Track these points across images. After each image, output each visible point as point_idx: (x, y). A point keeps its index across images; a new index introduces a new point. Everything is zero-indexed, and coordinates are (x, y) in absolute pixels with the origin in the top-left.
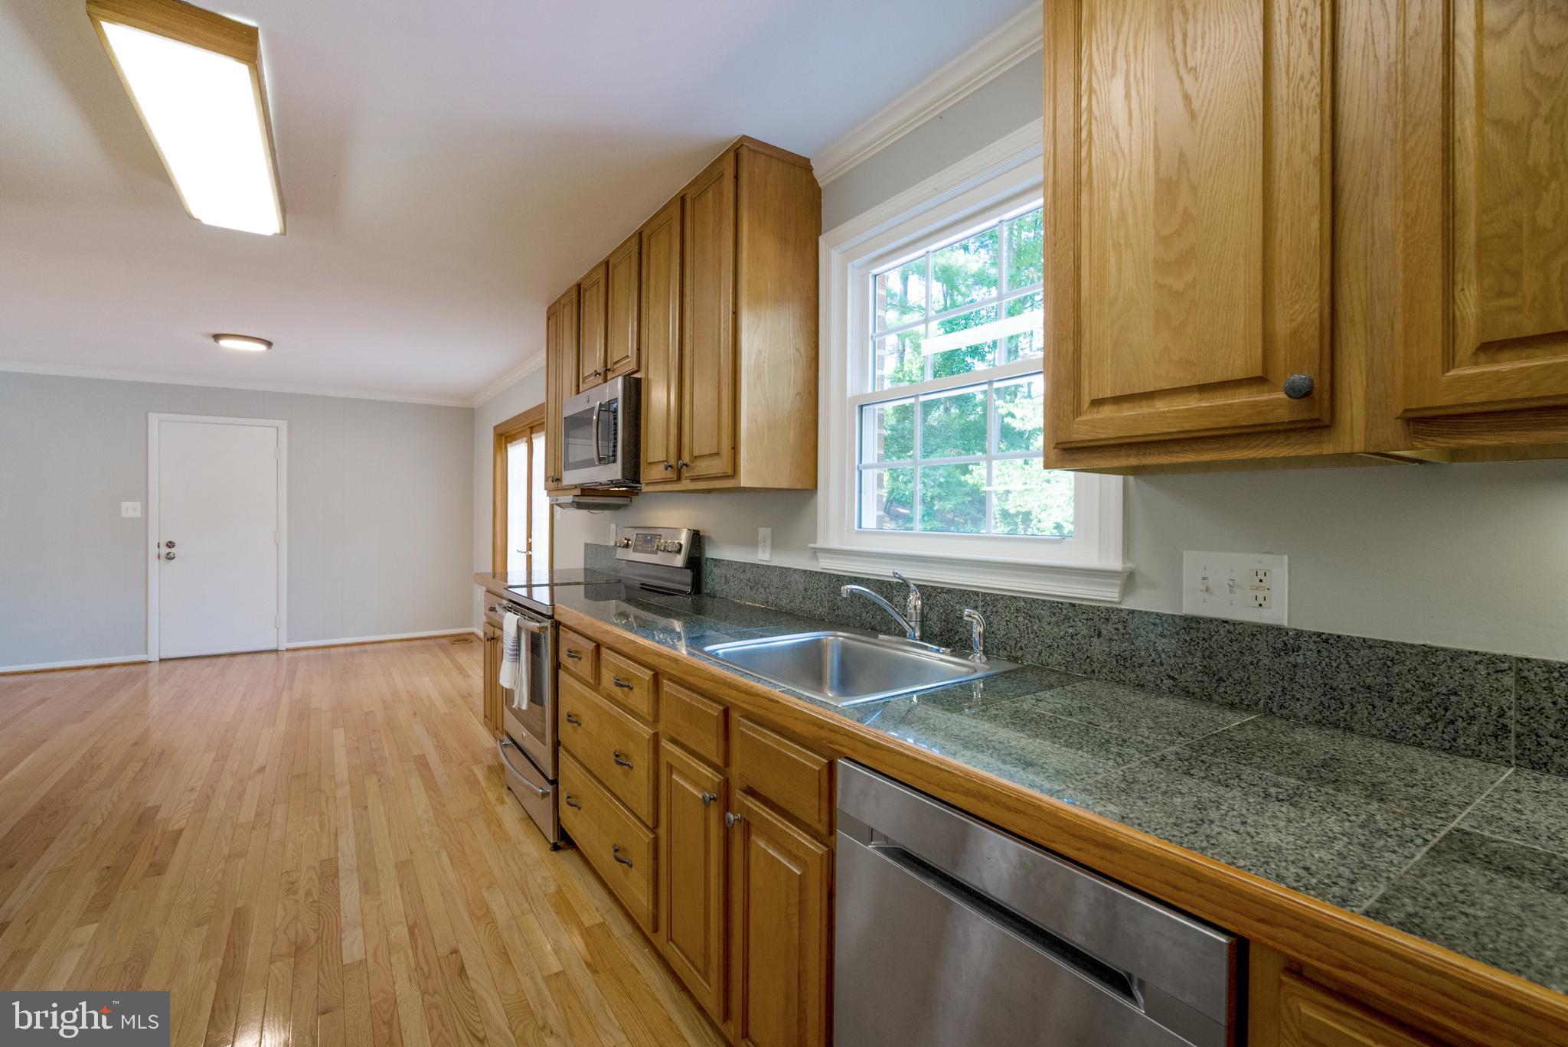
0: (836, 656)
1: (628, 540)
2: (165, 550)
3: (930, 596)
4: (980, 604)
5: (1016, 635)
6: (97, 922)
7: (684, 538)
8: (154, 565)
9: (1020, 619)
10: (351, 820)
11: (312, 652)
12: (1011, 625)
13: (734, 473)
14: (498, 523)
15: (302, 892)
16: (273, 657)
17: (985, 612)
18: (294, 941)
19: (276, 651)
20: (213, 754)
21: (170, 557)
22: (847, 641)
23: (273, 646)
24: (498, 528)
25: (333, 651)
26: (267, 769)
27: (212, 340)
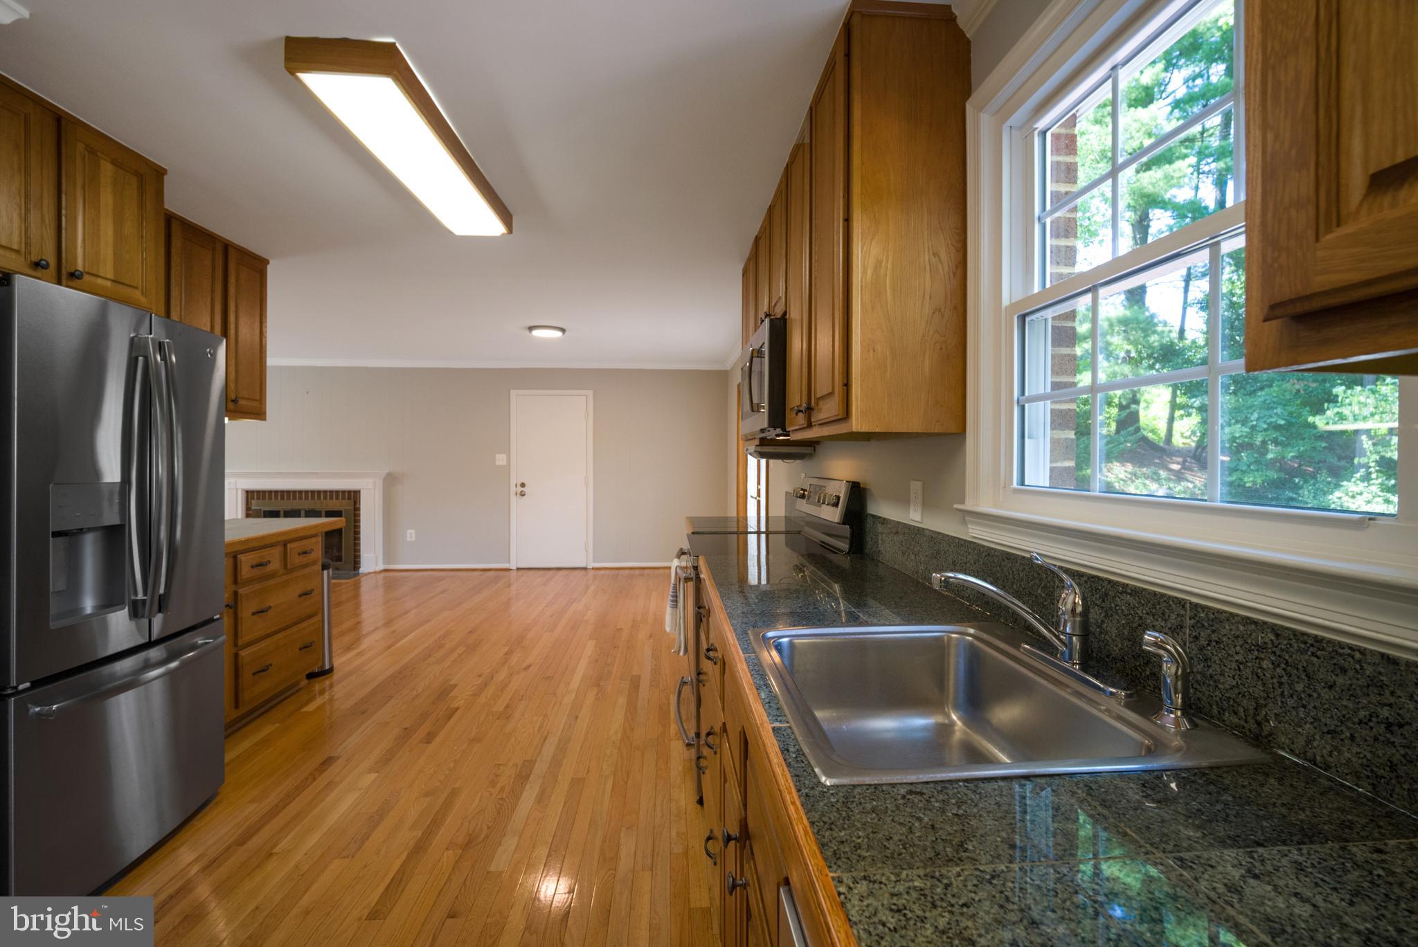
0: (962, 661)
1: (805, 490)
2: (520, 489)
3: (1106, 595)
4: (1188, 622)
5: (1258, 691)
6: (378, 772)
7: (841, 490)
8: (513, 500)
9: (1266, 664)
10: (561, 728)
11: (608, 572)
12: (1247, 672)
13: (846, 415)
14: (741, 471)
15: (498, 787)
16: (582, 572)
17: (1196, 638)
18: (471, 832)
19: (585, 569)
20: (507, 649)
21: (523, 494)
22: (977, 643)
23: (582, 565)
24: (741, 476)
25: (622, 572)
26: (532, 668)
27: (528, 331)
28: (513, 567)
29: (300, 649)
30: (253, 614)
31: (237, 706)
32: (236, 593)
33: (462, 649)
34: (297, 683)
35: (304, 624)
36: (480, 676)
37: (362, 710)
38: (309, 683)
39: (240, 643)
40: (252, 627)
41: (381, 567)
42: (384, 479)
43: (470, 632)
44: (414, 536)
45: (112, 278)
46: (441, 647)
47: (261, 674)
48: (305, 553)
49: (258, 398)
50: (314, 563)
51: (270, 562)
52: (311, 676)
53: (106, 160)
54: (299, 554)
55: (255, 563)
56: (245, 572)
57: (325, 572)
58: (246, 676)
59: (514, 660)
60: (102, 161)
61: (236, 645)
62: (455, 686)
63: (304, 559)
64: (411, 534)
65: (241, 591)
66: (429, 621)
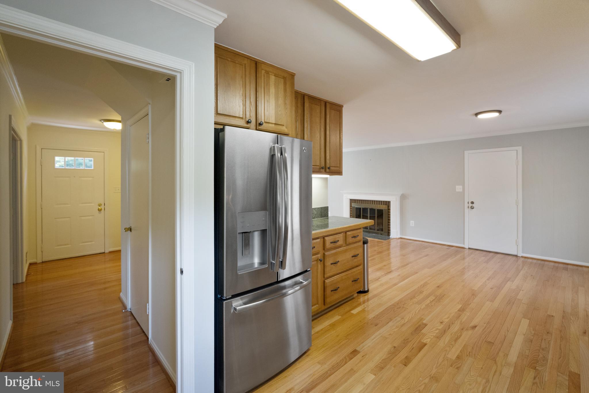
2: (470, 205)
8: (467, 210)
16: (514, 258)
19: (516, 256)
21: (472, 208)
23: (515, 253)
26: (477, 328)
27: (475, 116)
28: (467, 247)
29: (352, 281)
30: (332, 264)
31: (324, 304)
32: (324, 254)
33: (432, 298)
34: (353, 295)
35: (355, 270)
36: (441, 323)
37: (376, 323)
38: (358, 296)
39: (326, 276)
40: (330, 270)
41: (399, 236)
42: (400, 197)
43: (438, 287)
44: (413, 224)
45: (274, 123)
46: (421, 292)
47: (334, 291)
48: (355, 237)
49: (339, 166)
50: (359, 241)
51: (338, 241)
52: (360, 292)
53: (272, 75)
54: (352, 237)
55: (332, 241)
56: (328, 245)
57: (365, 245)
58: (328, 292)
59: (465, 317)
60: (271, 76)
61: (324, 277)
62: (426, 325)
63: (354, 240)
64: (412, 223)
65: (326, 253)
66: (417, 273)
